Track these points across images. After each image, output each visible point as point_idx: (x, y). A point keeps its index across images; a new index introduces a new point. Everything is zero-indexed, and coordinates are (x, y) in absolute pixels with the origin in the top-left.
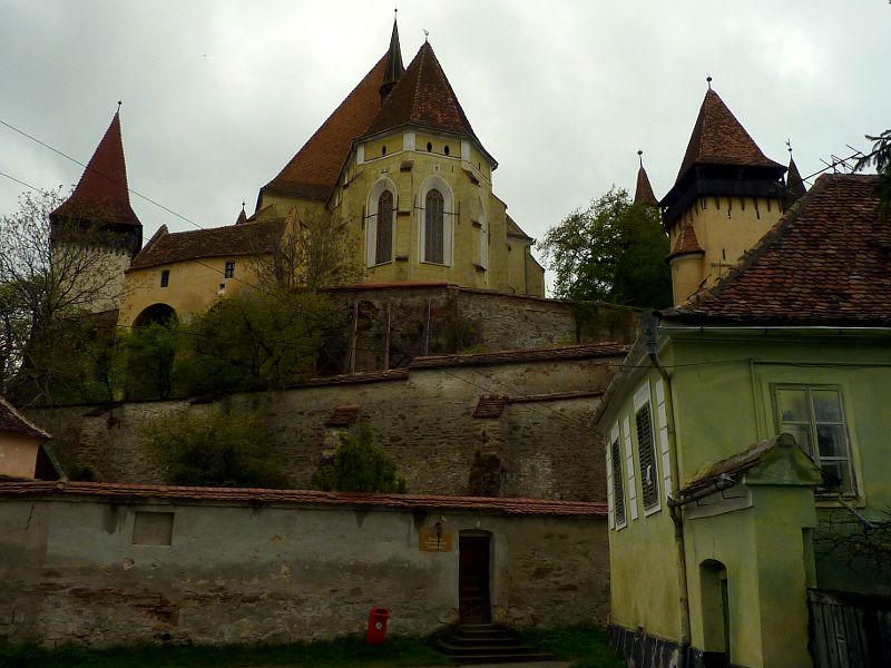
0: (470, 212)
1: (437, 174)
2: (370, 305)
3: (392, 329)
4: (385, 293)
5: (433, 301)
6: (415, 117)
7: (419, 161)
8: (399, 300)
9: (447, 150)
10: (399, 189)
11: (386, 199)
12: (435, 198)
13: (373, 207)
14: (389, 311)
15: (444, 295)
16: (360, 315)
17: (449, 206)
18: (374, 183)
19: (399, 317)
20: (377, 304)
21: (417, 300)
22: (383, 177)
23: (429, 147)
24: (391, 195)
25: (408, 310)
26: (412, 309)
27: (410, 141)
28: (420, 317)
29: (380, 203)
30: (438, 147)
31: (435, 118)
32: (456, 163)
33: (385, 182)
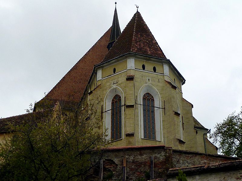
0: (172, 106)
1: (149, 83)
2: (112, 162)
3: (127, 178)
4: (121, 154)
5: (155, 158)
6: (134, 50)
7: (138, 75)
8: (132, 158)
9: (155, 69)
10: (125, 93)
11: (117, 100)
12: (148, 98)
13: (108, 105)
14: (125, 165)
15: (163, 154)
16: (105, 169)
17: (158, 103)
18: (108, 91)
19: (131, 169)
20: (116, 161)
21: (144, 157)
22: (114, 86)
23: (144, 67)
24: (120, 97)
25: (139, 165)
26: (141, 163)
27: (131, 64)
28: (147, 169)
29: (113, 103)
30: (149, 67)
31: (146, 51)
32: (160, 77)
33: (115, 89)
